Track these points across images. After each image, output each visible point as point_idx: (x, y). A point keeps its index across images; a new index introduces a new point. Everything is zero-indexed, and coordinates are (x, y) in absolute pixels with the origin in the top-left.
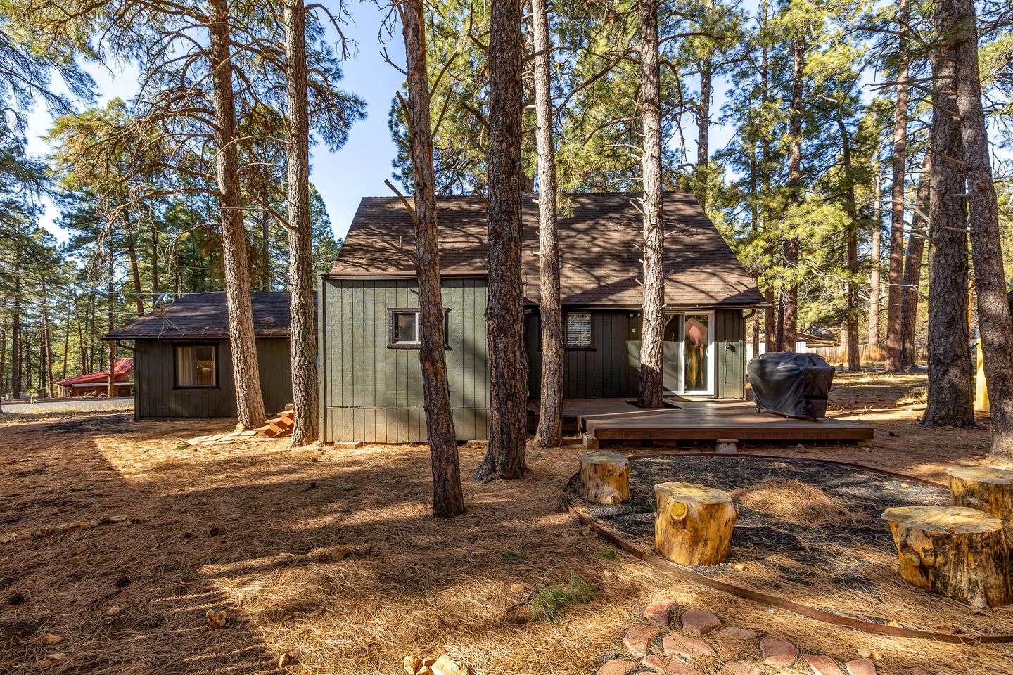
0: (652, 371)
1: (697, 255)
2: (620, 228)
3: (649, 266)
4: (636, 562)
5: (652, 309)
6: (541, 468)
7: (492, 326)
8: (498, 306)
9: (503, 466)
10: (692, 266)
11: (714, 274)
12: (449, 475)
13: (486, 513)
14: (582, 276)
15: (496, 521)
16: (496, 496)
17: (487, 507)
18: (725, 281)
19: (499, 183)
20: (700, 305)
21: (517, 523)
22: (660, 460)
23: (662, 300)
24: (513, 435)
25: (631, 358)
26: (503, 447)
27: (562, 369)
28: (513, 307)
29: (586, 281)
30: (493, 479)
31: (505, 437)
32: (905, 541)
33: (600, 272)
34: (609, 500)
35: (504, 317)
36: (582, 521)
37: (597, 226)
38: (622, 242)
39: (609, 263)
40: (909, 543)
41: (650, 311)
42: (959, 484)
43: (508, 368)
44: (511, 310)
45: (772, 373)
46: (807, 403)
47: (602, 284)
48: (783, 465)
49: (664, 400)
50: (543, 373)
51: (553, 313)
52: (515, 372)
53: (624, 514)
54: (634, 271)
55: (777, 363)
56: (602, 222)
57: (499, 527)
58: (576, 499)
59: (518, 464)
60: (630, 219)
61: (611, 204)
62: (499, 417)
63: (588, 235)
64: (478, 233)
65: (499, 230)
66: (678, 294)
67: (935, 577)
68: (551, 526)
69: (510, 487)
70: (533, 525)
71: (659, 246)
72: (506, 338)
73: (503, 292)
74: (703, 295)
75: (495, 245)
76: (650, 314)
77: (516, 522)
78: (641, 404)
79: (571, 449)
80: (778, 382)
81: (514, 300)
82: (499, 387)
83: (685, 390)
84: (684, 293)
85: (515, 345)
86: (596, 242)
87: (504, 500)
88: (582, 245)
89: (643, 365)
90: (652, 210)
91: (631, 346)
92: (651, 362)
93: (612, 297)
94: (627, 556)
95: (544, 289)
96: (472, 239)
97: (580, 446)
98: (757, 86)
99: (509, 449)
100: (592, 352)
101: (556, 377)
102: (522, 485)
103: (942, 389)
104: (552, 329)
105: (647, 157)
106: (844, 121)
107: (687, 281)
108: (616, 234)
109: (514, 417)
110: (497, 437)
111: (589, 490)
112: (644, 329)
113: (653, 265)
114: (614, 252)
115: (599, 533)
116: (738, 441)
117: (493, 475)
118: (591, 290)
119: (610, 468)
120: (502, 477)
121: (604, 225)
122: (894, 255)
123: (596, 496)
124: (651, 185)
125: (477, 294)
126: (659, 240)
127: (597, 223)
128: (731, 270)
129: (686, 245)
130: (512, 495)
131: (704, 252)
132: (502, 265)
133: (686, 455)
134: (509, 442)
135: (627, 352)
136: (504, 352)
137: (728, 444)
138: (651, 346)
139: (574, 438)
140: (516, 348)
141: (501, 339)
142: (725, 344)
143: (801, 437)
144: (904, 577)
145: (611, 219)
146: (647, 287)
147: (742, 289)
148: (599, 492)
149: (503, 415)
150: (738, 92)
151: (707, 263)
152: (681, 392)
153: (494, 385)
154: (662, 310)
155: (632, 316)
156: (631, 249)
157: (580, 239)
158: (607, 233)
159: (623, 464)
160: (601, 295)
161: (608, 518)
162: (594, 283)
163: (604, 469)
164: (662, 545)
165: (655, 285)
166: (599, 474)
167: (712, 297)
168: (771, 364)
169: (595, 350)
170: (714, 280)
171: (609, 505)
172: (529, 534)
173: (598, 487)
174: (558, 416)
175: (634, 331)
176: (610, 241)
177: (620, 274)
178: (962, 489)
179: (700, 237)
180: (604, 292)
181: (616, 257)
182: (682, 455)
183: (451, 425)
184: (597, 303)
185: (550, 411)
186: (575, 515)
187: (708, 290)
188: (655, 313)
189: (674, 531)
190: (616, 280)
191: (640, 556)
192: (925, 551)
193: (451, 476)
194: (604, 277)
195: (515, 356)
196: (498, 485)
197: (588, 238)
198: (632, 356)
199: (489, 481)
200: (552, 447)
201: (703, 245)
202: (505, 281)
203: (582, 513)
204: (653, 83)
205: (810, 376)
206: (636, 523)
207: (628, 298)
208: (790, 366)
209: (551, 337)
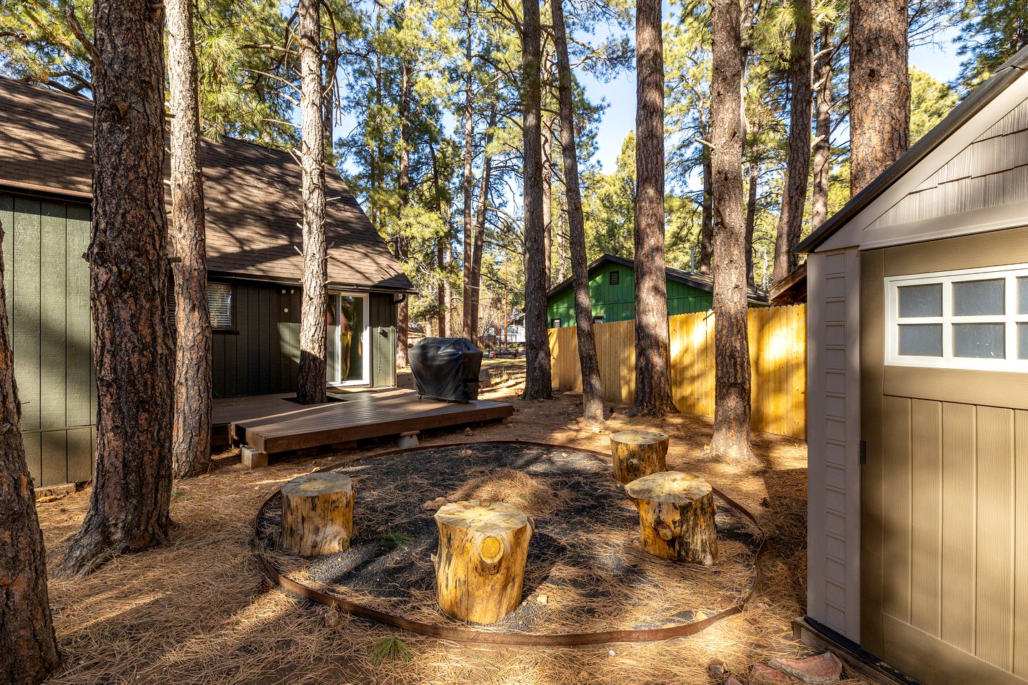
0: (315, 358)
1: (347, 232)
2: (260, 185)
3: (310, 232)
4: (432, 646)
5: (314, 284)
6: (194, 516)
7: (103, 277)
8: (119, 242)
9: (128, 531)
10: (345, 244)
11: (366, 255)
12: (17, 597)
13: (116, 645)
14: (216, 234)
15: (149, 658)
16: (125, 596)
17: (114, 630)
18: (377, 264)
19: (121, 24)
20: (357, 285)
21: (197, 646)
22: (352, 469)
23: (325, 274)
24: (149, 471)
25: (284, 344)
26: (127, 494)
27: (210, 357)
28: (149, 247)
29: (223, 242)
30: (107, 560)
31: (132, 476)
32: (659, 517)
33: (242, 233)
34: (335, 546)
35: (131, 263)
36: (313, 599)
37: (232, 176)
38: (266, 203)
39: (250, 224)
40: (662, 518)
41: (312, 288)
42: (624, 448)
43: (141, 353)
44: (147, 252)
45: (434, 358)
46: (465, 387)
47: (246, 248)
48: (470, 452)
49: (328, 394)
50: (179, 363)
51: (196, 273)
52: (154, 361)
53: (365, 564)
54: (283, 239)
55: (439, 348)
56: (238, 173)
57: (160, 670)
58: (283, 559)
59: (158, 520)
60: (271, 178)
61: (247, 155)
62: (119, 443)
63: (220, 184)
64: (31, 140)
65: (122, 106)
66: (334, 271)
67: (680, 546)
68: (265, 627)
69: (150, 567)
70: (231, 637)
71: (322, 210)
72: (136, 300)
73: (129, 218)
74: (359, 276)
75: (111, 131)
76: (312, 290)
77: (193, 644)
78: (303, 400)
79: (227, 472)
80: (439, 366)
81: (151, 236)
82: (119, 388)
83: (343, 380)
84: (341, 271)
85: (152, 314)
86: (232, 196)
87: (148, 599)
88: (214, 196)
89: (303, 353)
90: (314, 167)
91: (285, 331)
92: (313, 349)
93: (261, 266)
94: (413, 640)
95: (180, 236)
96: (17, 146)
97: (238, 466)
98: (372, 89)
99: (141, 498)
100: (233, 337)
101: (202, 369)
102: (171, 556)
103: (535, 368)
104: (194, 297)
105: (306, 102)
106: (434, 146)
107: (341, 258)
108: (257, 192)
109: (152, 439)
110: (115, 479)
111: (301, 539)
112: (305, 308)
113: (315, 232)
114: (258, 212)
115: (353, 613)
116: (418, 432)
117: (108, 552)
118: (232, 254)
119: (334, 498)
120: (126, 551)
121: (240, 177)
122: (466, 264)
123: (315, 546)
124: (312, 136)
125: (47, 228)
126: (322, 204)
127: (231, 173)
128: (380, 253)
129: (335, 220)
130: (157, 585)
131: (354, 231)
132: (128, 170)
133: (376, 456)
134: (141, 483)
135: (279, 338)
136: (132, 325)
137: (411, 436)
138: (313, 329)
139: (225, 455)
140: (157, 319)
141: (125, 302)
142: (379, 329)
143: (468, 420)
144: (652, 553)
145: (248, 172)
146: (308, 258)
147: (393, 274)
148: (319, 539)
149: (127, 438)
150: (357, 88)
151: (359, 243)
152: (337, 383)
153: (109, 385)
154: (325, 286)
155: (284, 292)
156: (277, 213)
157: (211, 187)
158: (246, 187)
159: (349, 487)
160: (245, 263)
161: (345, 578)
162: (235, 246)
163: (326, 501)
164: (456, 603)
165: (317, 256)
166: (319, 511)
167: (368, 278)
168: (433, 349)
169: (237, 333)
170: (368, 261)
171: (335, 555)
172: (231, 663)
173: (317, 530)
174: (205, 426)
175: (286, 310)
176: (250, 198)
177: (267, 240)
178: (626, 453)
179: (349, 214)
180: (249, 258)
181: (260, 218)
182: (372, 457)
183: (25, 479)
184: (242, 272)
185: (193, 421)
186: (296, 590)
187: (363, 270)
188: (318, 288)
189: (481, 579)
190: (263, 246)
191: (433, 632)
192: (674, 523)
193: (25, 597)
194: (247, 240)
195: (154, 333)
196: (119, 569)
197: (222, 189)
198: (286, 342)
199: (99, 567)
200: (197, 475)
201: (352, 223)
202: (133, 199)
203: (306, 583)
204: (313, 18)
205: (466, 360)
206: (391, 573)
207: (281, 269)
208: (449, 350)
209: (193, 309)
